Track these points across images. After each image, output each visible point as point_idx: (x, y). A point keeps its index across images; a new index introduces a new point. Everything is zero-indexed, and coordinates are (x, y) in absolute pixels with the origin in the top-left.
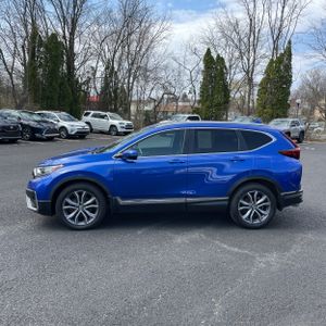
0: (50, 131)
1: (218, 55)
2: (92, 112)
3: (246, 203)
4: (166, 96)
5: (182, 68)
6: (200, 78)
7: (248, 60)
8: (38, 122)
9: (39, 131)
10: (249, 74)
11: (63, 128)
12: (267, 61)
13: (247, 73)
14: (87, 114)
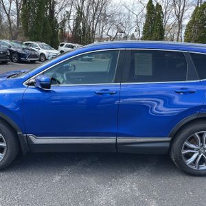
0: (32, 56)
1: (158, 4)
2: (66, 44)
3: (192, 146)
4: (118, 34)
5: (131, 13)
6: (144, 20)
7: (180, 7)
8: (23, 49)
9: (24, 56)
10: (180, 18)
11: (42, 54)
12: (194, 8)
13: (178, 16)
14: (62, 45)
